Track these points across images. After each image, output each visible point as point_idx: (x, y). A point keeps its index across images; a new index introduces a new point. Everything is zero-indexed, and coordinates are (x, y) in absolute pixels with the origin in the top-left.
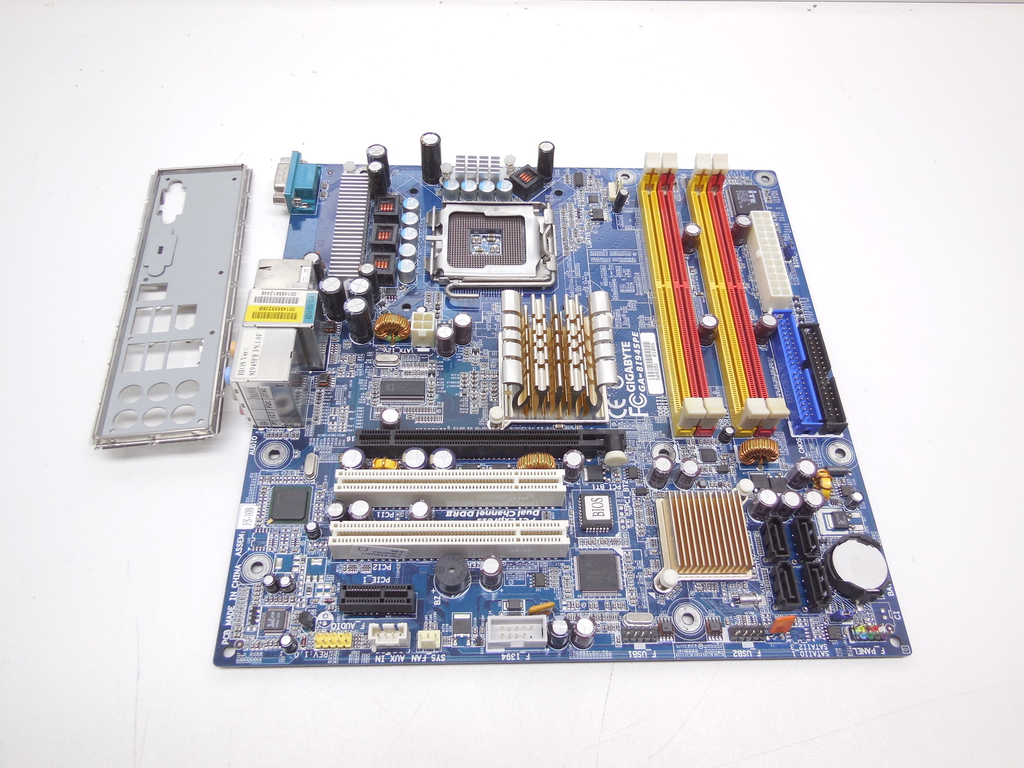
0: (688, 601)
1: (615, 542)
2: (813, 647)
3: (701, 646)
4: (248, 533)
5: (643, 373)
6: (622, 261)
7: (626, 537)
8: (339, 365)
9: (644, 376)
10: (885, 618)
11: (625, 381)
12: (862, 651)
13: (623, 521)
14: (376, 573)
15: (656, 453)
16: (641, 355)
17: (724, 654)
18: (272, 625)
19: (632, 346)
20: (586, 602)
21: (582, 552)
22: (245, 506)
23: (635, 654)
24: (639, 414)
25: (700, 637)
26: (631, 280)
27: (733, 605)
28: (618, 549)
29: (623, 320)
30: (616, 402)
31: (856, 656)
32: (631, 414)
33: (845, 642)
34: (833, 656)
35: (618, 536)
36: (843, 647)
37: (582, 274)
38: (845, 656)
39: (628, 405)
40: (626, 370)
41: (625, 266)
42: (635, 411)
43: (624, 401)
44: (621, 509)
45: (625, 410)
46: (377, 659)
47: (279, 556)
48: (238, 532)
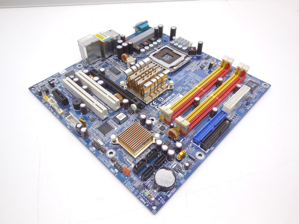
0: (116, 150)
1: (117, 127)
2: (131, 186)
3: (106, 161)
4: (60, 74)
5: (170, 102)
6: (196, 79)
7: (121, 128)
8: (109, 60)
9: (169, 103)
10: (159, 199)
11: (164, 100)
12: (142, 199)
13: (124, 124)
14: (68, 95)
15: (151, 118)
16: (174, 99)
17: (108, 167)
18: (43, 89)
19: (175, 95)
20: (96, 131)
21: (108, 122)
22: (65, 70)
23: (91, 149)
24: (157, 109)
25: (108, 158)
26: (193, 83)
27: (125, 160)
28: (116, 129)
29: (180, 89)
30: (156, 103)
31: (139, 198)
32: (156, 107)
33: (140, 193)
34: (133, 193)
35: (119, 126)
36: (138, 194)
37: (183, 75)
38: (136, 196)
39: (158, 105)
40: (167, 99)
41: (195, 80)
42: (157, 107)
43: (158, 104)
44: (128, 122)
45: (155, 106)
46: (49, 108)
47: (58, 81)
48: (58, 73)
